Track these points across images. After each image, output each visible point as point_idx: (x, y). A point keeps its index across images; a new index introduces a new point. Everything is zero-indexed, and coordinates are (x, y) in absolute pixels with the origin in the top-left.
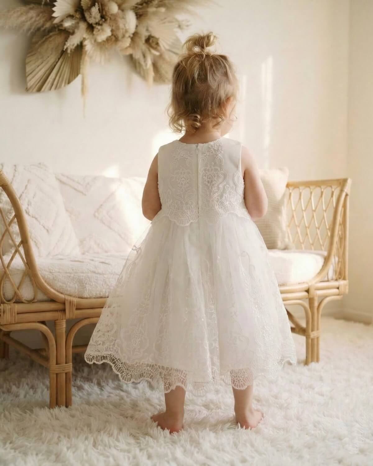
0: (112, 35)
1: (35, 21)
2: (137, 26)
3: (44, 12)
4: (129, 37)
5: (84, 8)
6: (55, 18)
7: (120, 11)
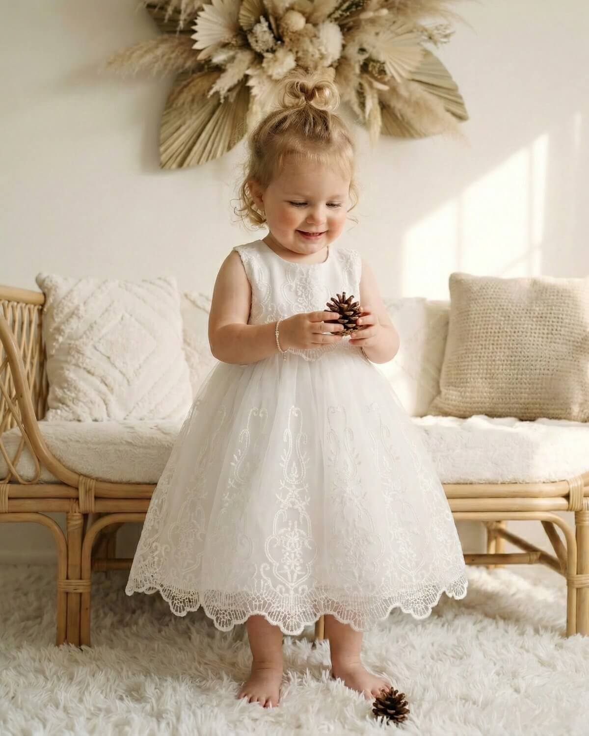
0: (298, 65)
1: (169, 59)
2: (344, 46)
3: (181, 44)
4: (331, 66)
5: (245, 29)
6: (199, 51)
7: (310, 26)
